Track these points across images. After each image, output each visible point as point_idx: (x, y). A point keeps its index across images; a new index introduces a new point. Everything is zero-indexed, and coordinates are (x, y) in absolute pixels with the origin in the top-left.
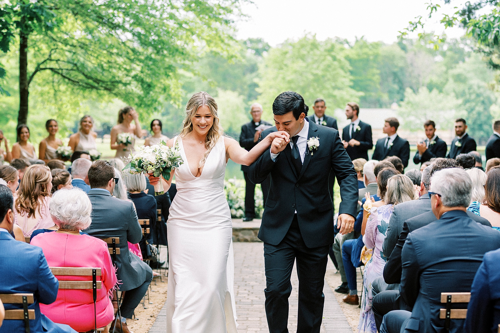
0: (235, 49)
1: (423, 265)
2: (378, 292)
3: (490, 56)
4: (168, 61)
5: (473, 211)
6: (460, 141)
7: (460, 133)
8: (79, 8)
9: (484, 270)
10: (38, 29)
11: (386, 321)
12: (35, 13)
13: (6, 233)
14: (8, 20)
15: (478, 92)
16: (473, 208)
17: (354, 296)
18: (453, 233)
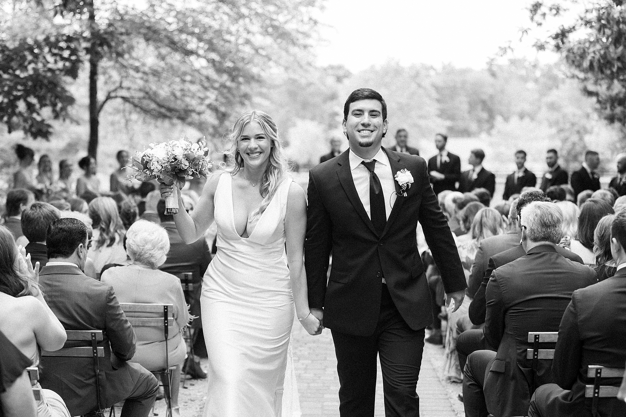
1: (508, 304)
2: (462, 331)
3: (585, 83)
4: (244, 88)
5: (564, 247)
6: (551, 173)
7: (551, 164)
8: (151, 34)
9: (572, 309)
10: (108, 55)
11: (470, 361)
13: (75, 267)
14: (78, 46)
15: (573, 120)
16: (563, 244)
17: (438, 335)
18: (540, 269)
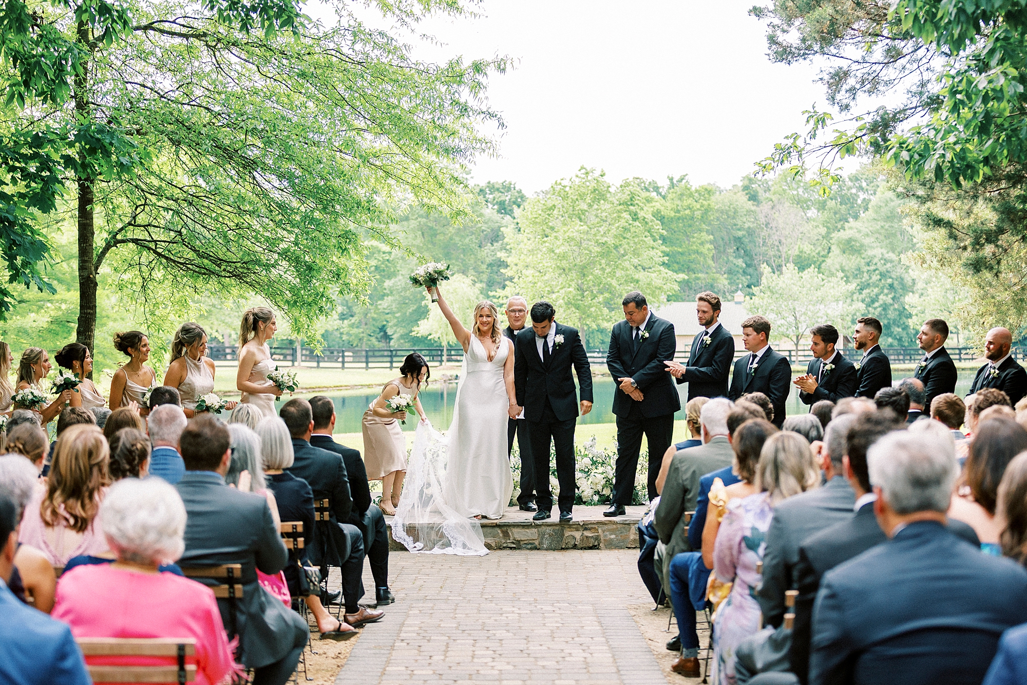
0: (464, 200)
3: (929, 204)
12: (98, 140)
14: (52, 153)
15: (883, 269)
17: (690, 661)
